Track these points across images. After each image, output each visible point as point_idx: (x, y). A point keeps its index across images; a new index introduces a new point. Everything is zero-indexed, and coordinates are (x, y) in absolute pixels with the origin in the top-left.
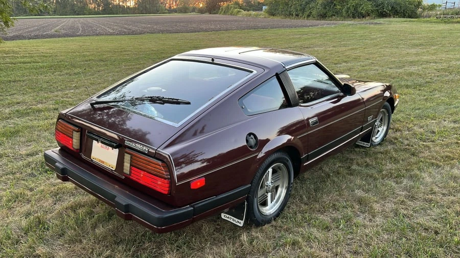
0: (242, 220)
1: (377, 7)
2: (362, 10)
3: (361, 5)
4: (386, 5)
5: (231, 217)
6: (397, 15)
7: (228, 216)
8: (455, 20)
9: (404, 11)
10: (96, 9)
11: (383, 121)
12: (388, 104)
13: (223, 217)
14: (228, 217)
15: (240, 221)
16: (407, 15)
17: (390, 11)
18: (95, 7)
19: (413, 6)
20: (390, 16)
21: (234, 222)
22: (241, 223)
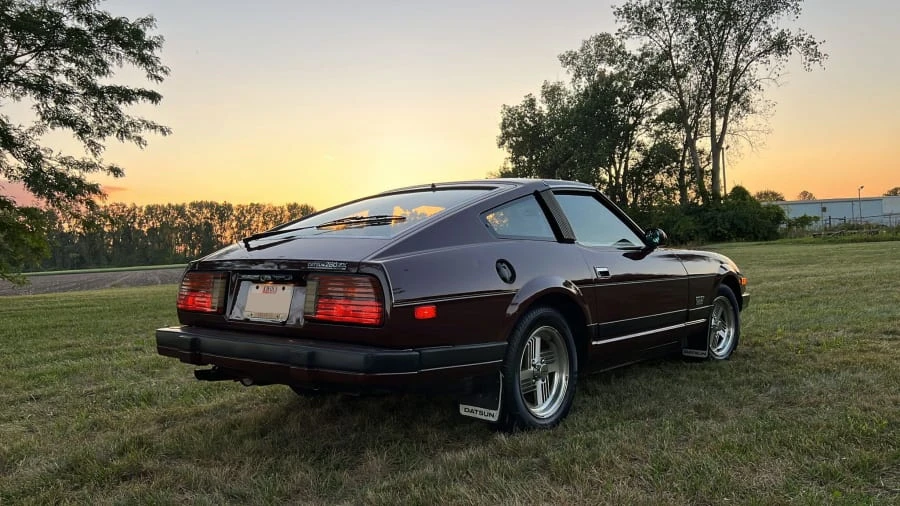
0: (496, 409)
1: (704, 224)
2: (677, 230)
3: (675, 222)
4: (720, 221)
5: (477, 408)
6: (743, 237)
7: (471, 408)
8: (846, 238)
9: (754, 229)
10: (187, 254)
11: (726, 319)
12: (725, 286)
13: (463, 412)
14: (472, 411)
15: (492, 412)
16: (760, 236)
17: (729, 230)
18: (186, 250)
19: (769, 221)
20: (729, 240)
21: (483, 417)
22: (494, 416)
